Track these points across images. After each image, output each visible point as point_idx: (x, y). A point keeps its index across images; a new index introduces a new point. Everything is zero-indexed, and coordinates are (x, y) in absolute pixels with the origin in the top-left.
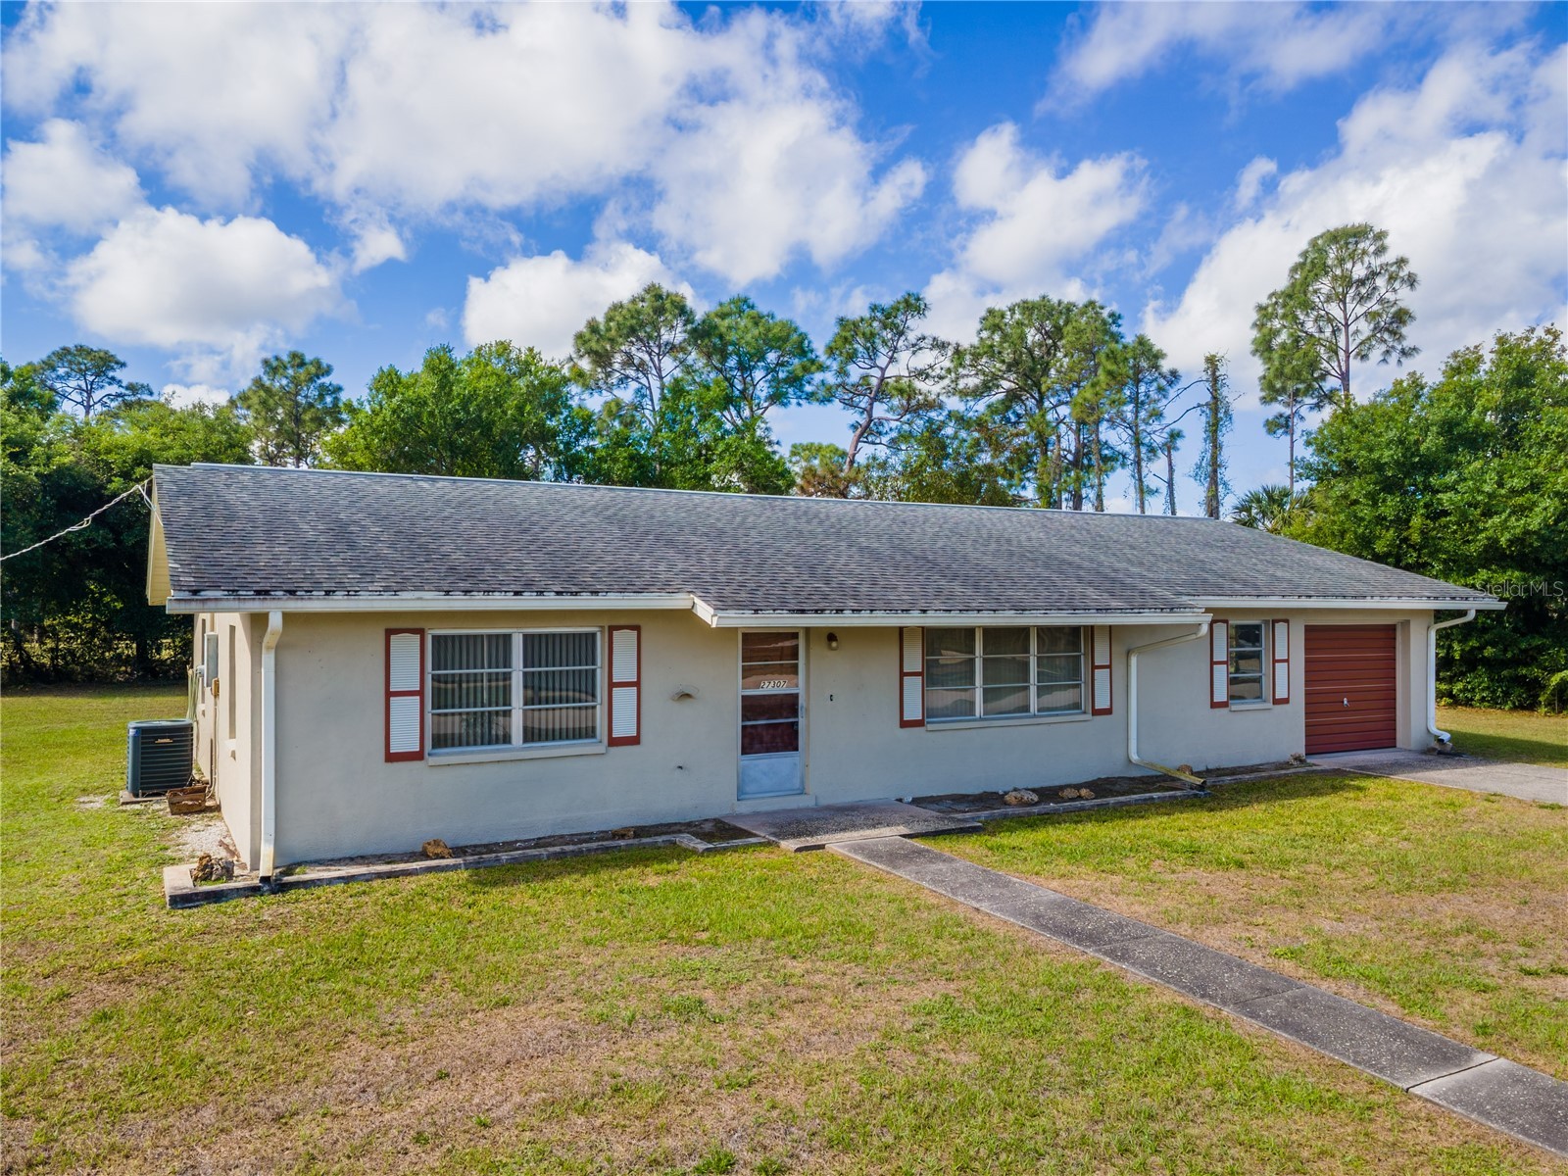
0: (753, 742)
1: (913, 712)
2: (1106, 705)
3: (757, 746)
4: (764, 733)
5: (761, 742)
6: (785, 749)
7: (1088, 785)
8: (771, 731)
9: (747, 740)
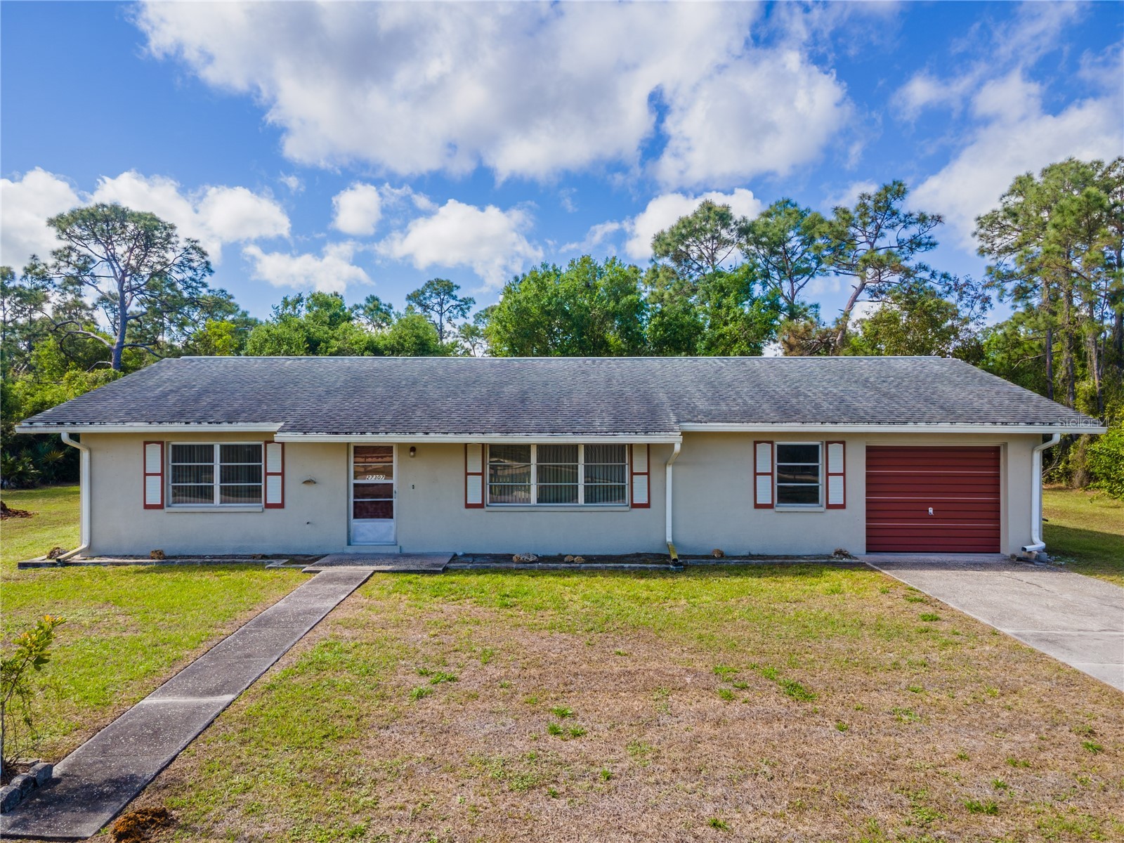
0: (361, 511)
1: (475, 498)
2: (645, 501)
3: (365, 514)
4: (369, 507)
5: (368, 512)
6: (384, 517)
7: (584, 557)
8: (374, 506)
9: (357, 510)
